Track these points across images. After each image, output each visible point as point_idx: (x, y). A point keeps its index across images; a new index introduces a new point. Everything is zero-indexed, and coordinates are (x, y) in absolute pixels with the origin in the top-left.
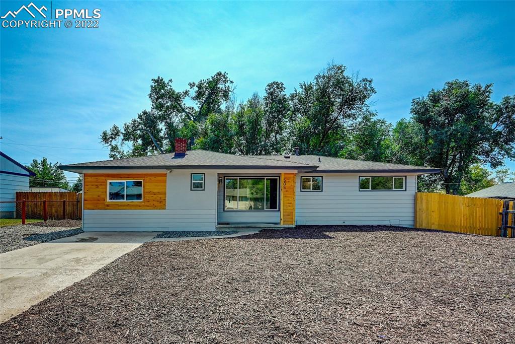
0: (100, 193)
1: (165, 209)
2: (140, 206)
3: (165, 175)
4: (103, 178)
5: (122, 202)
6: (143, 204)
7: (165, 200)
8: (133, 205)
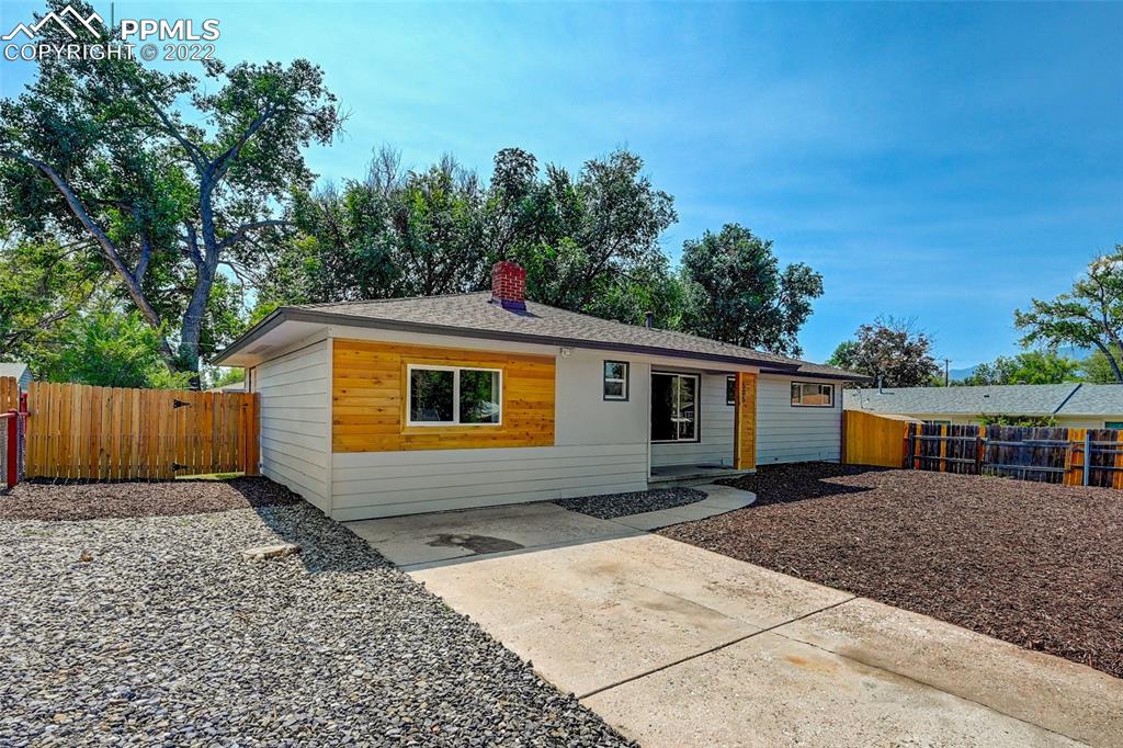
0: (383, 402)
1: (552, 444)
2: (494, 439)
3: (551, 361)
4: (396, 357)
5: (449, 429)
6: (503, 432)
7: (553, 421)
8: (475, 437)
